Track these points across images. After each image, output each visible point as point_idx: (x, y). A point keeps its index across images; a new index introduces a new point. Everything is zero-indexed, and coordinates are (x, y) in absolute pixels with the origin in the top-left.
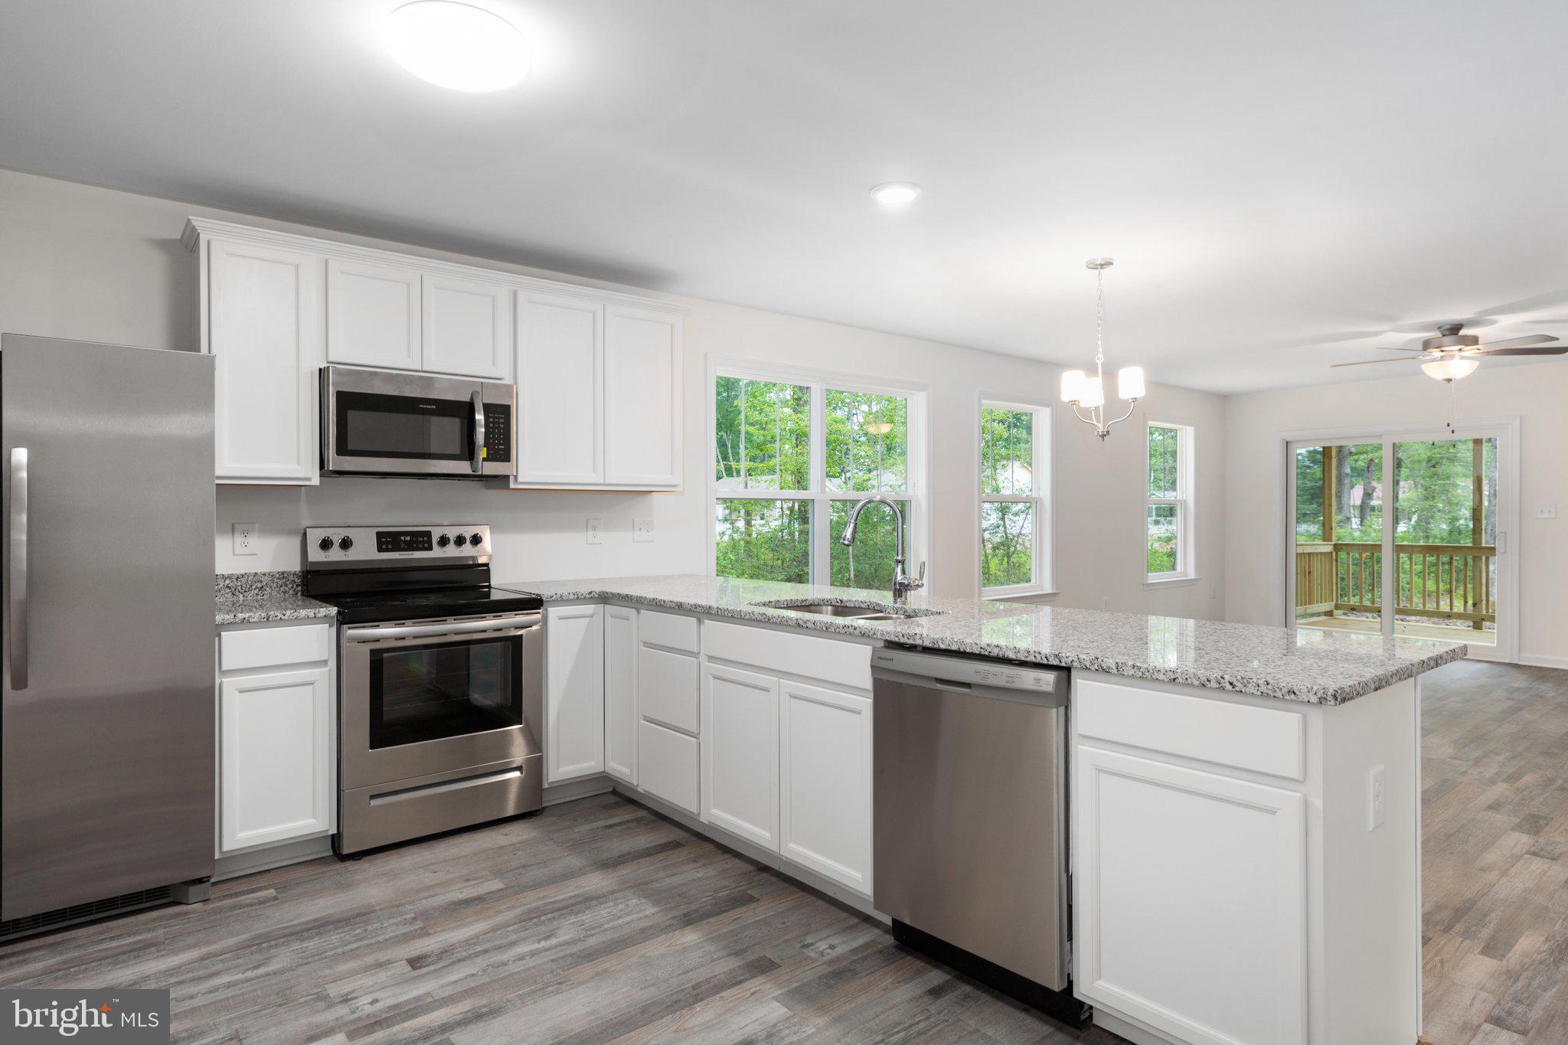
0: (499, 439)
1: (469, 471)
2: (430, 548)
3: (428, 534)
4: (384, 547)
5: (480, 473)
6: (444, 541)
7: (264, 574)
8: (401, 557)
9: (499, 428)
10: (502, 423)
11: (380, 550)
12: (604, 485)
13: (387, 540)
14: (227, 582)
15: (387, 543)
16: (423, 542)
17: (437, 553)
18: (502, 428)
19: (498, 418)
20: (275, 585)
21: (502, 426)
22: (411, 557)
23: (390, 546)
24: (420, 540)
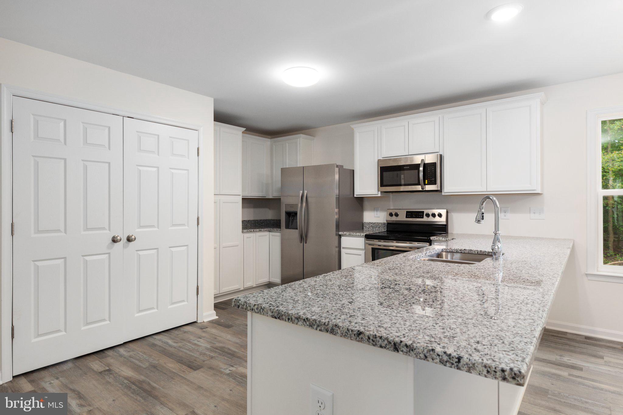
0: (432, 176)
1: (421, 189)
2: (423, 218)
3: (423, 212)
4: (408, 216)
5: (425, 190)
6: (428, 215)
7: (380, 223)
8: (412, 220)
9: (432, 172)
10: (433, 170)
11: (406, 217)
12: (487, 191)
13: (410, 214)
14: (372, 224)
15: (409, 215)
16: (421, 215)
17: (425, 219)
18: (433, 172)
19: (432, 168)
20: (382, 227)
21: (433, 171)
22: (415, 220)
23: (410, 216)
24: (420, 214)
